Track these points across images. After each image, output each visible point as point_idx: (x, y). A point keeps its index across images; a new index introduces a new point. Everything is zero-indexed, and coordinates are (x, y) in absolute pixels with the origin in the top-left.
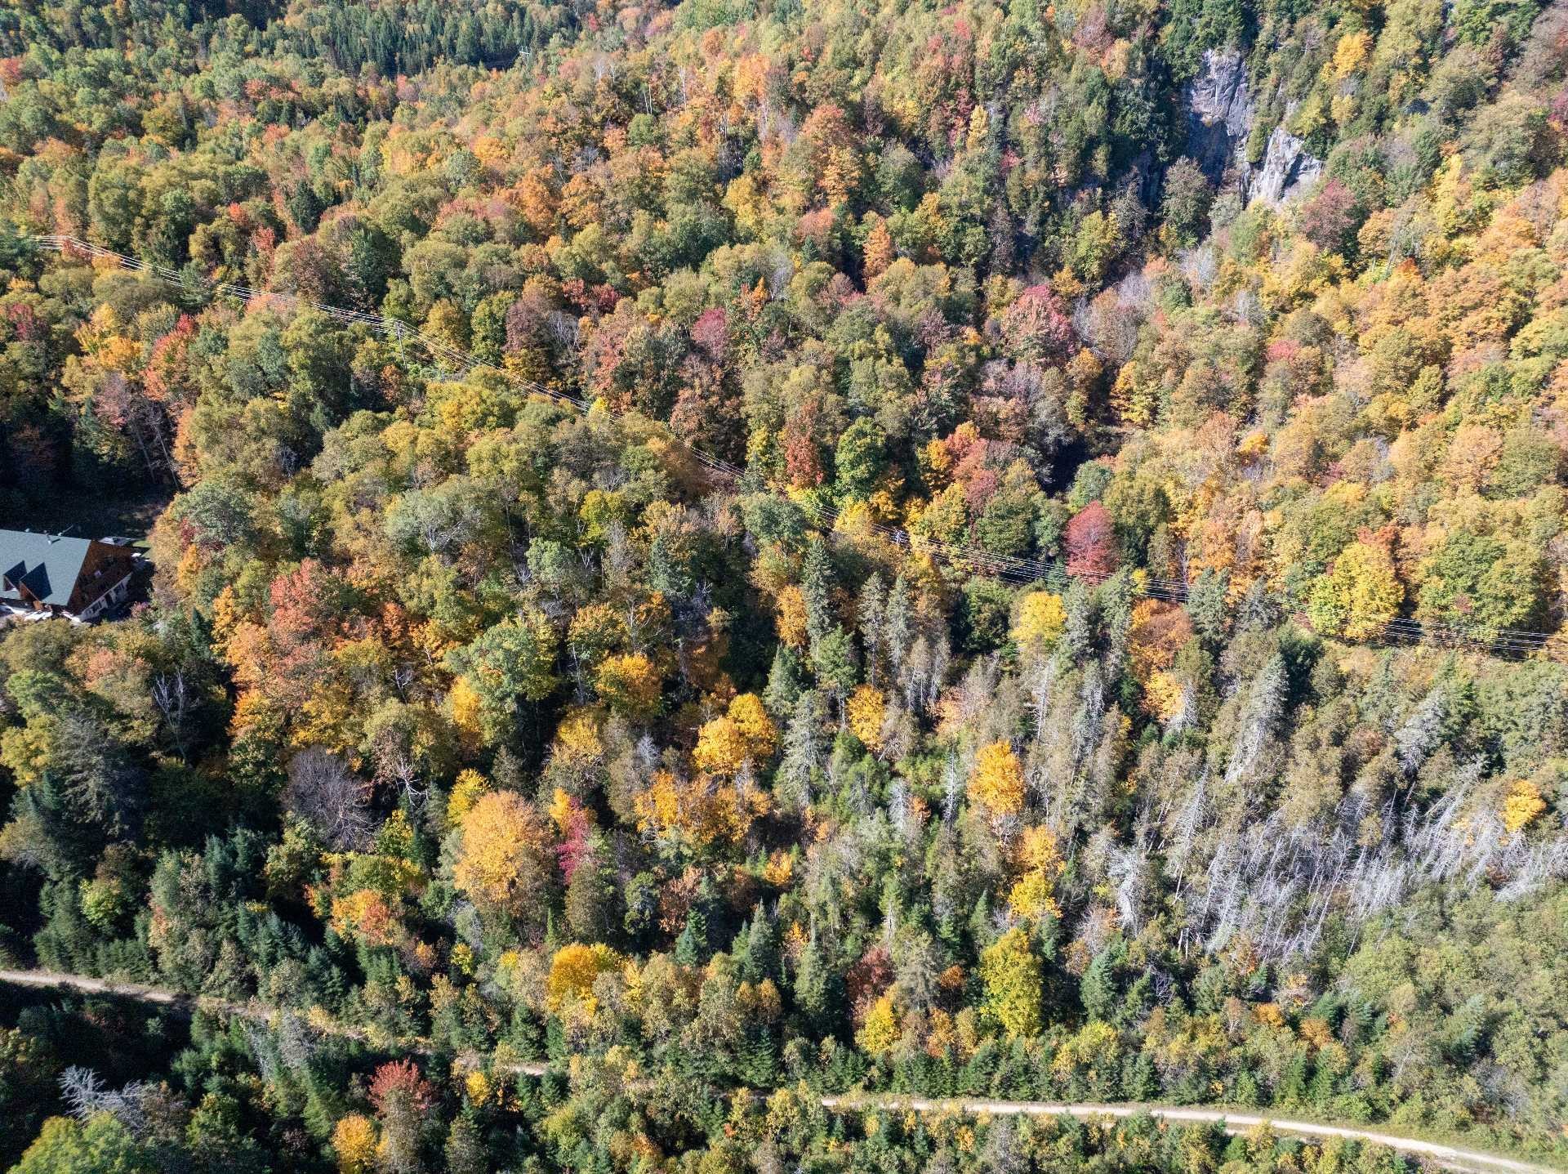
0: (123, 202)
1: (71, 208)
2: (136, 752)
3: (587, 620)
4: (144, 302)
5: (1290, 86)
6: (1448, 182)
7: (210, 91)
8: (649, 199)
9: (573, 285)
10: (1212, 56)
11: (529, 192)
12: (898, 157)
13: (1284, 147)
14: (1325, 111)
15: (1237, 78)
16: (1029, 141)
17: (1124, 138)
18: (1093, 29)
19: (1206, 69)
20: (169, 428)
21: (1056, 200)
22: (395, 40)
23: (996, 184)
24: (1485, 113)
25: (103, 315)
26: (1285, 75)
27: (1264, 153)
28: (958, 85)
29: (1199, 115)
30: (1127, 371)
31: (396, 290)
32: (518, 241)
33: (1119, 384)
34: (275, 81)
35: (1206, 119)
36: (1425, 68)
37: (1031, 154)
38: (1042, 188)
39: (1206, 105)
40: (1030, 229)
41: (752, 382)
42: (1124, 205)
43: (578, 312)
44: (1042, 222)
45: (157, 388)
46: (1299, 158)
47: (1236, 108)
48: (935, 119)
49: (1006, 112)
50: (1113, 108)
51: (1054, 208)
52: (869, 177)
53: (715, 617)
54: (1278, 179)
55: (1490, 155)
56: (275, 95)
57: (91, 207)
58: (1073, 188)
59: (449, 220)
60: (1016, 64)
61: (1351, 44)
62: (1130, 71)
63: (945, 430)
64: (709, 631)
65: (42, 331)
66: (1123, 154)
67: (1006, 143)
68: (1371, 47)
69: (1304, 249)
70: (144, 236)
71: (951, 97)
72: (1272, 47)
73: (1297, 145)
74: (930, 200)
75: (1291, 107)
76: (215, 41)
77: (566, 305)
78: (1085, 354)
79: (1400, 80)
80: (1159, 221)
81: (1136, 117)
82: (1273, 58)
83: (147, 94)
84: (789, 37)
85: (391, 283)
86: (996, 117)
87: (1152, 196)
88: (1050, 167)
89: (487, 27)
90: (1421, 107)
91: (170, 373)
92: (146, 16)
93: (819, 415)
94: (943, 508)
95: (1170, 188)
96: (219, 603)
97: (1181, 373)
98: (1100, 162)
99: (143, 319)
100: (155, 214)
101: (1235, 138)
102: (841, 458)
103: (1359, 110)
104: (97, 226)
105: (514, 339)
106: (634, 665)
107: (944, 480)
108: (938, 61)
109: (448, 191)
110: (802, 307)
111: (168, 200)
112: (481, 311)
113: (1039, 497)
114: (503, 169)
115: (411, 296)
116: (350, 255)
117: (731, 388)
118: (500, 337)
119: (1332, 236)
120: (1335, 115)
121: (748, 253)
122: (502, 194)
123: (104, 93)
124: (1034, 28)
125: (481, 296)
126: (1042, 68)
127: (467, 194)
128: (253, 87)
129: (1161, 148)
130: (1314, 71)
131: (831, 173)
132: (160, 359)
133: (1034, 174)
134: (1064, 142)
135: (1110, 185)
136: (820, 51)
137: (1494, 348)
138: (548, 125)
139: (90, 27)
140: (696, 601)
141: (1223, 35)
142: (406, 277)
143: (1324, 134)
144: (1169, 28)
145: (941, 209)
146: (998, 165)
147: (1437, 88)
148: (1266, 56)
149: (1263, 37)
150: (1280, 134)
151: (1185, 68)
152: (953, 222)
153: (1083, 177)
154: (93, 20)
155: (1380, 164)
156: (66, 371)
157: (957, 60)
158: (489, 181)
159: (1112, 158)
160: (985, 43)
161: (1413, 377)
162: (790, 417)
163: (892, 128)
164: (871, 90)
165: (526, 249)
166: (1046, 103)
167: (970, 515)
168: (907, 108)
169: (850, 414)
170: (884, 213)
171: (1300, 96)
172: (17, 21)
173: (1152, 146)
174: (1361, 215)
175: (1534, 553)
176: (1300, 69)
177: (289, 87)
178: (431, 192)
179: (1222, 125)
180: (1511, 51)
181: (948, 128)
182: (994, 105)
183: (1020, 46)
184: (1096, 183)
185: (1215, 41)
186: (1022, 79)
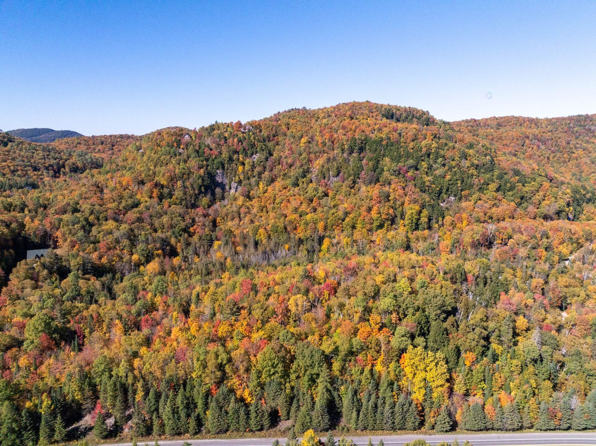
5: (233, 175)
6: (261, 186)
9: (117, 211)
10: (218, 171)
13: (234, 185)
14: (239, 178)
15: (223, 174)
16: (189, 186)
17: (206, 185)
18: (196, 168)
19: (217, 173)
21: (197, 197)
23: (185, 194)
24: (263, 175)
25: (28, 219)
26: (231, 173)
27: (231, 186)
28: (173, 178)
30: (218, 219)
33: (217, 222)
35: (219, 181)
36: (253, 170)
37: (190, 188)
38: (194, 194)
39: (219, 179)
40: (193, 202)
42: (209, 196)
43: (119, 215)
44: (195, 200)
46: (237, 186)
47: (224, 179)
48: (170, 184)
49: (184, 182)
50: (203, 180)
52: (161, 194)
53: (168, 248)
54: (234, 190)
55: (266, 181)
58: (199, 194)
60: (184, 174)
61: (240, 168)
62: (205, 174)
63: (192, 226)
66: (207, 188)
67: (185, 187)
68: (244, 168)
69: (241, 198)
71: (173, 180)
72: (228, 169)
73: (236, 184)
74: (174, 197)
75: (233, 178)
78: (210, 216)
79: (250, 173)
80: (216, 198)
81: (207, 182)
82: (228, 171)
86: (182, 183)
87: (213, 194)
88: (194, 191)
90: (254, 177)
93: (171, 225)
95: (216, 193)
97: (227, 217)
101: (225, 184)
103: (245, 177)
106: (160, 252)
107: (194, 233)
108: (169, 174)
112: (101, 215)
113: (211, 233)
118: (107, 220)
119: (246, 196)
120: (241, 178)
124: (186, 168)
125: (101, 213)
126: (188, 174)
129: (213, 186)
130: (236, 172)
133: (192, 192)
134: (196, 186)
135: (205, 193)
137: (272, 205)
140: (164, 246)
143: (240, 182)
144: (209, 167)
145: (176, 198)
146: (184, 191)
147: (255, 173)
149: (226, 168)
150: (233, 183)
151: (214, 173)
152: (179, 200)
153: (200, 192)
155: (250, 184)
157: (172, 174)
159: (204, 189)
160: (177, 171)
161: (262, 210)
163: (162, 186)
166: (191, 180)
168: (164, 183)
170: (166, 199)
171: (234, 177)
173: (211, 186)
174: (249, 192)
175: (283, 225)
176: (233, 172)
179: (222, 183)
180: (265, 168)
181: (173, 185)
182: (181, 181)
183: (184, 171)
184: (203, 193)
185: (218, 169)
186: (185, 176)
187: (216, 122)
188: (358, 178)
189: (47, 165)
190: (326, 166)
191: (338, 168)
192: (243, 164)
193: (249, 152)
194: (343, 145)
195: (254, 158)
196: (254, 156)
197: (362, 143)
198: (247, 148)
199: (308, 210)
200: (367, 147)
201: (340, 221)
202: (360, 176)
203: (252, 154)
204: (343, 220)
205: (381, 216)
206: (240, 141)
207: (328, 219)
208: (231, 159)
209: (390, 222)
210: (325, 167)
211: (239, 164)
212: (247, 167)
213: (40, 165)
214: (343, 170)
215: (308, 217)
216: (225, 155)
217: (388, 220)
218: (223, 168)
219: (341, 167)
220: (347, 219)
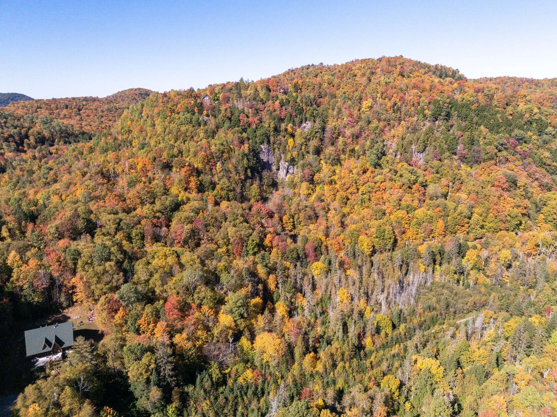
5: (281, 151)
6: (324, 166)
9: (155, 220)
10: (262, 146)
13: (284, 164)
14: (292, 156)
15: (269, 151)
16: (232, 170)
17: (252, 167)
18: (236, 142)
19: (262, 149)
21: (243, 183)
25: (14, 255)
26: (279, 149)
27: (279, 167)
28: (210, 159)
29: (263, 160)
35: (265, 160)
36: (307, 144)
37: (234, 173)
38: (240, 181)
39: (264, 157)
42: (257, 182)
44: (242, 189)
46: (288, 167)
47: (270, 158)
48: (207, 167)
50: (248, 160)
51: (243, 185)
52: (201, 183)
54: (285, 171)
55: (331, 160)
58: (245, 180)
60: (223, 152)
61: (290, 141)
62: (249, 151)
63: (265, 237)
66: (253, 170)
67: (227, 171)
68: (294, 141)
71: (210, 162)
73: (287, 164)
74: (218, 187)
75: (283, 156)
77: (156, 226)
78: (276, 215)
79: (303, 148)
80: (263, 185)
82: (275, 146)
87: (261, 179)
88: (239, 175)
90: (308, 153)
95: (264, 177)
97: (299, 215)
98: (249, 173)
101: (271, 164)
103: (298, 154)
105: (149, 238)
108: (203, 153)
114: (97, 195)
119: (308, 181)
120: (294, 156)
126: (229, 153)
129: (259, 168)
130: (285, 147)
133: (237, 178)
134: (240, 169)
135: (253, 178)
141: (263, 142)
143: (292, 161)
145: (221, 189)
147: (310, 148)
148: (273, 145)
149: (271, 142)
150: (282, 162)
151: (257, 149)
152: (225, 191)
153: (247, 177)
157: (208, 153)
158: (94, 199)
159: (251, 172)
160: (213, 148)
162: (231, 240)
166: (233, 160)
168: (199, 166)
171: (284, 153)
174: (312, 175)
175: (390, 228)
176: (282, 148)
179: (268, 161)
180: (321, 140)
182: (220, 163)
183: (222, 148)
184: (250, 178)
186: (225, 155)
187: (242, 80)
188: (454, 153)
189: (6, 136)
190: (408, 138)
192: (293, 136)
193: (297, 120)
194: (424, 109)
195: (305, 127)
196: (304, 125)
198: (294, 114)
199: (415, 204)
202: (458, 152)
203: (301, 122)
204: (470, 218)
206: (282, 105)
207: (448, 216)
208: (277, 130)
210: (406, 140)
211: (287, 136)
212: (299, 140)
214: (431, 144)
215: (419, 213)
216: (268, 124)
218: (269, 142)
220: (475, 216)
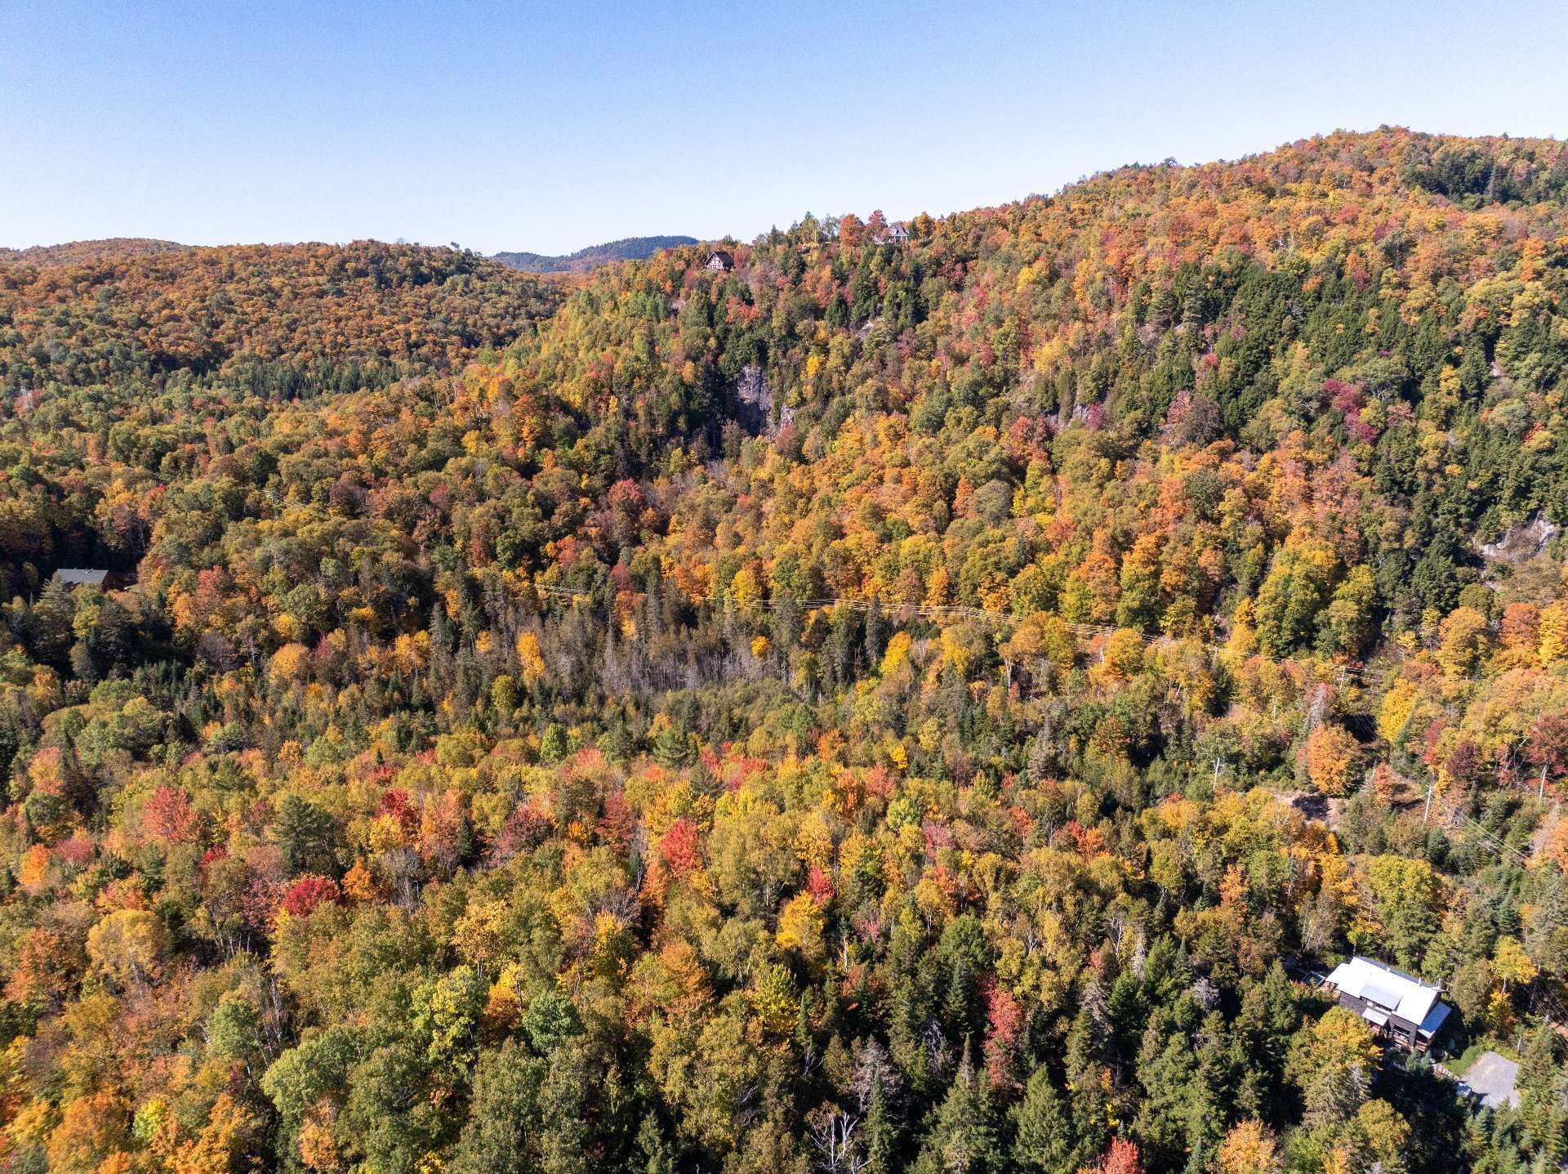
0: (127, 441)
1: (98, 444)
2: (133, 628)
3: (347, 593)
4: (140, 478)
5: (786, 383)
7: (169, 404)
8: (420, 441)
9: (368, 475)
10: (746, 370)
11: (353, 440)
12: (562, 422)
13: (788, 415)
14: (800, 394)
15: (760, 380)
16: (641, 412)
17: (696, 411)
18: (680, 357)
19: (743, 375)
20: (148, 532)
21: (657, 445)
22: (296, 382)
23: (622, 437)
25: (118, 484)
26: (785, 378)
27: (780, 418)
28: (602, 386)
29: (743, 399)
30: (674, 519)
31: (273, 479)
32: (341, 457)
33: (671, 528)
34: (213, 399)
35: (747, 401)
36: (848, 371)
37: (643, 420)
38: (649, 437)
39: (747, 394)
40: (642, 458)
41: (457, 515)
42: (698, 446)
43: (369, 487)
44: (650, 455)
45: (143, 513)
46: (794, 419)
47: (762, 396)
48: (590, 404)
49: (631, 399)
50: (688, 395)
51: (656, 447)
52: (547, 432)
53: (412, 601)
56: (211, 406)
57: (110, 443)
58: (665, 439)
59: (308, 448)
60: (635, 375)
61: (813, 362)
62: (697, 377)
63: (557, 537)
64: (409, 607)
65: (87, 489)
66: (695, 421)
67: (629, 414)
68: (823, 363)
70: (137, 458)
71: (600, 392)
73: (792, 413)
74: (580, 443)
75: (788, 394)
76: (170, 382)
77: (364, 485)
78: (650, 511)
79: (835, 378)
81: (702, 401)
82: (777, 370)
83: (127, 407)
84: (520, 366)
85: (271, 476)
86: (625, 403)
87: (715, 440)
88: (653, 426)
89: (363, 374)
90: (846, 391)
91: (151, 506)
92: (120, 369)
93: (487, 528)
94: (552, 572)
95: (724, 436)
96: (171, 589)
98: (682, 423)
99: (139, 486)
100: (144, 447)
101: (764, 410)
102: (499, 550)
103: (816, 392)
104: (112, 452)
105: (333, 500)
106: (367, 611)
107: (551, 560)
108: (593, 374)
109: (308, 437)
110: (490, 484)
111: (153, 441)
112: (316, 487)
113: (598, 564)
114: (342, 429)
115: (281, 481)
116: (250, 462)
117: (446, 520)
118: (327, 499)
119: (790, 452)
120: (805, 395)
121: (464, 461)
122: (338, 440)
123: (101, 405)
124: (644, 357)
125: (317, 479)
126: (650, 378)
127: (320, 439)
128: (197, 402)
129: (718, 416)
130: (797, 375)
131: (526, 430)
132: (147, 500)
133: (642, 430)
134: (660, 413)
135: (689, 437)
136: (537, 373)
138: (370, 409)
139: (80, 376)
140: (404, 594)
141: (750, 359)
142: (279, 473)
143: (801, 406)
144: (722, 357)
145: (587, 447)
146: (624, 425)
147: (849, 381)
148: (773, 368)
149: (770, 359)
150: (784, 408)
151: (732, 376)
152: (593, 453)
153: (673, 432)
154: (83, 371)
155: (816, 416)
156: (98, 507)
157: (603, 373)
158: (332, 434)
159: (688, 422)
160: (619, 366)
162: (474, 531)
163: (566, 408)
164: (559, 392)
165: (345, 461)
166: (651, 394)
167: (562, 574)
168: (576, 400)
169: (506, 529)
170: (553, 449)
171: (791, 388)
172: (32, 372)
173: (713, 415)
174: (802, 442)
175: (812, 564)
176: (791, 375)
177: (220, 403)
178: (297, 438)
179: (756, 404)
180: (883, 364)
181: (597, 408)
182: (624, 398)
183: (637, 366)
184: (681, 433)
185: (747, 361)
186: (638, 382)
187: (809, 216)
188: (1165, 416)
190: (1066, 364)
191: (1101, 376)
192: (825, 350)
193: (855, 313)
194: (1148, 291)
195: (867, 330)
196: (868, 325)
197: (1218, 284)
198: (850, 299)
199: (915, 523)
200: (1237, 302)
201: (1000, 576)
202: (1172, 411)
203: (863, 320)
204: (1013, 573)
205: (1156, 575)
206: (838, 276)
207: (965, 560)
208: (791, 334)
209: (1192, 602)
210: (1063, 371)
211: (813, 348)
212: (834, 361)
213: (485, 332)
214: (1123, 384)
215: (907, 545)
216: (776, 320)
217: (1185, 592)
218: (763, 359)
219: (1116, 373)
220: (1030, 570)
